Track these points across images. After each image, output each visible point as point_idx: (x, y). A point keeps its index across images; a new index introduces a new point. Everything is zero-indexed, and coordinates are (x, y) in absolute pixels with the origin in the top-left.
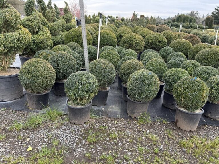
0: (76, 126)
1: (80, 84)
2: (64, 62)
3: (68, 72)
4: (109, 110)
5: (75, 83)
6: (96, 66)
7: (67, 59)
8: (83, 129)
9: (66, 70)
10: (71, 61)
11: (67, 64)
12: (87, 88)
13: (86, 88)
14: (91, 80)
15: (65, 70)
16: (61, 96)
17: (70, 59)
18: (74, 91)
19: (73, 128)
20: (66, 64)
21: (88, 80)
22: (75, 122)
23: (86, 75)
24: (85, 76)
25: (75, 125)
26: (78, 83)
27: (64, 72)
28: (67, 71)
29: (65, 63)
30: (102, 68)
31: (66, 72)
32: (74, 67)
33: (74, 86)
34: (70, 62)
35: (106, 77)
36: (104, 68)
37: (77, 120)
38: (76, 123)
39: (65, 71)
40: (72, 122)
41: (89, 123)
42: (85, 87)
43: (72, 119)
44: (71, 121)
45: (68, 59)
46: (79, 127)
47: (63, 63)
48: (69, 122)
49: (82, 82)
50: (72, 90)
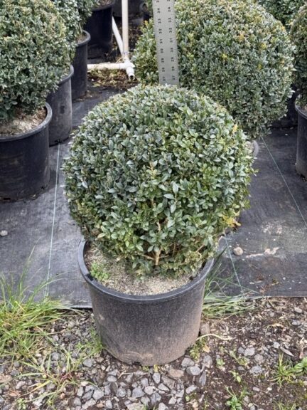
0: (151, 378)
1: (166, 176)
2: (9, 33)
3: (35, 85)
4: (268, 251)
5: (139, 168)
6: (202, 40)
7: (19, 11)
8: (192, 388)
9: (26, 72)
10: (43, 19)
11: (24, 40)
12: (208, 188)
13: (206, 192)
14: (222, 141)
15: (19, 74)
16: (14, 201)
17: (33, 13)
18: (136, 218)
19: (138, 391)
20: (22, 45)
21: (208, 141)
22: (142, 357)
23: (189, 112)
24: (184, 116)
25: (139, 373)
26: (155, 172)
27: (17, 87)
28: (32, 81)
29: (14, 37)
30: (238, 46)
31: (28, 83)
32: (58, 53)
33: (132, 190)
34: (37, 27)
35: (258, 93)
36: (248, 44)
37: (150, 350)
38: (146, 359)
39: (23, 81)
40: (123, 357)
41: (207, 350)
42: (194, 187)
43: (122, 346)
44: (120, 351)
45: (25, 9)
46: (166, 381)
47: (7, 39)
48: (102, 355)
49: (174, 159)
50: (124, 213)
